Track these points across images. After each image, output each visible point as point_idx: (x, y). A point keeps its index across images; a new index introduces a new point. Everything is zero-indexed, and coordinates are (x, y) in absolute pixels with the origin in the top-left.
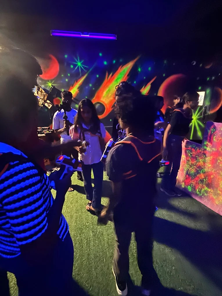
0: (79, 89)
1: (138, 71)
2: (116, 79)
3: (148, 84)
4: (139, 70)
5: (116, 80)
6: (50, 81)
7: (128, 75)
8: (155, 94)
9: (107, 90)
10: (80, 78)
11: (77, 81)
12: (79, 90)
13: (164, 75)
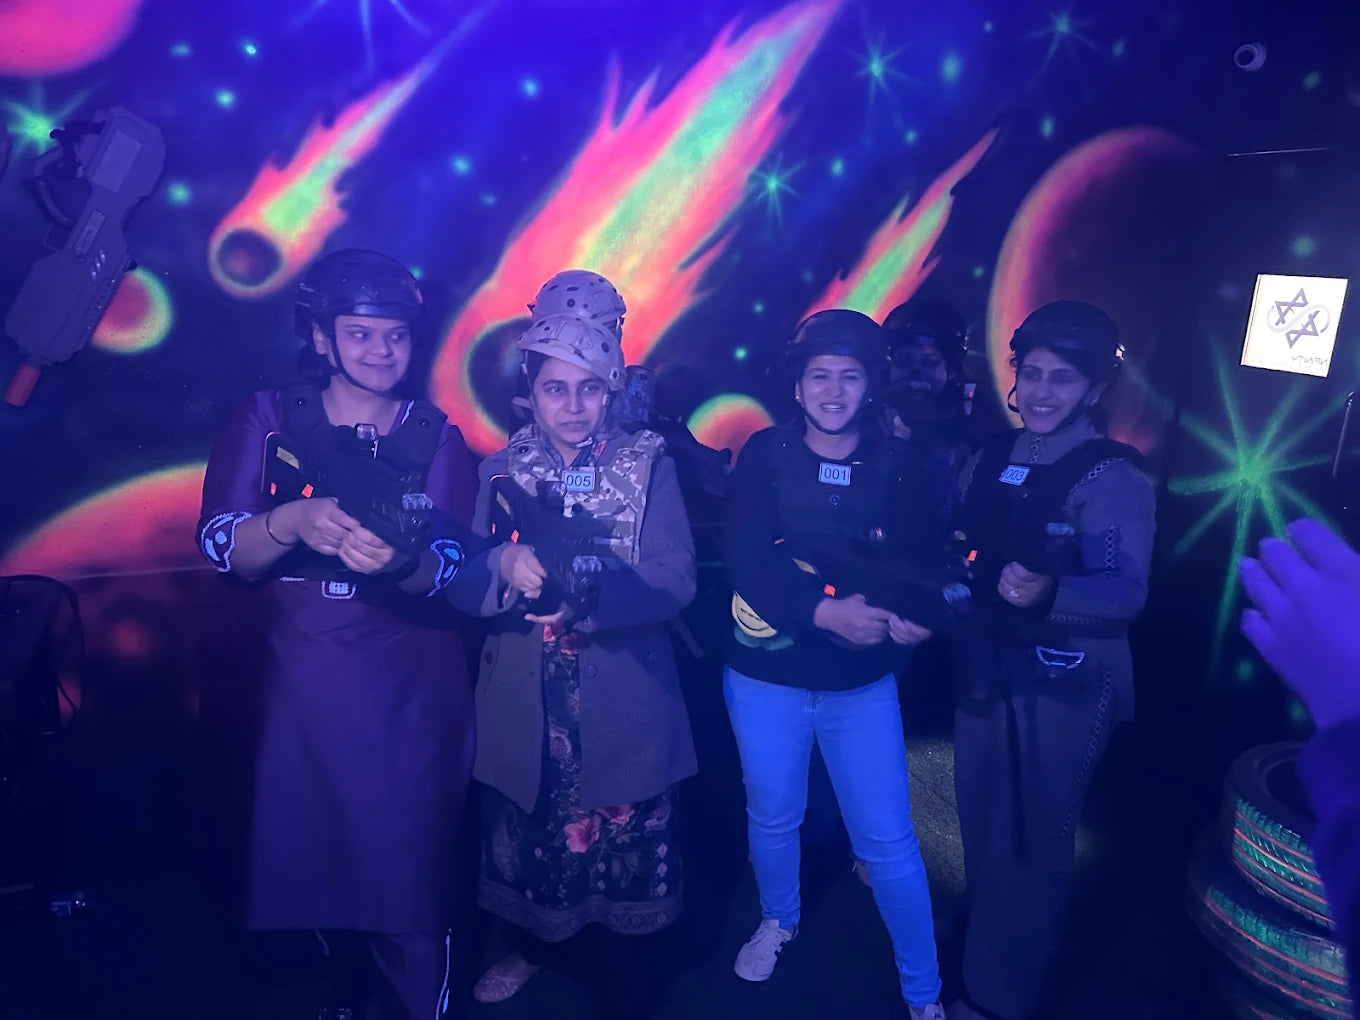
0: (343, 196)
1: (869, 77)
2: (686, 126)
3: (932, 190)
4: (876, 68)
5: (692, 138)
6: (38, 93)
7: (785, 107)
8: (979, 272)
9: (611, 217)
10: (362, 92)
11: (331, 118)
12: (344, 205)
13: (1048, 128)
